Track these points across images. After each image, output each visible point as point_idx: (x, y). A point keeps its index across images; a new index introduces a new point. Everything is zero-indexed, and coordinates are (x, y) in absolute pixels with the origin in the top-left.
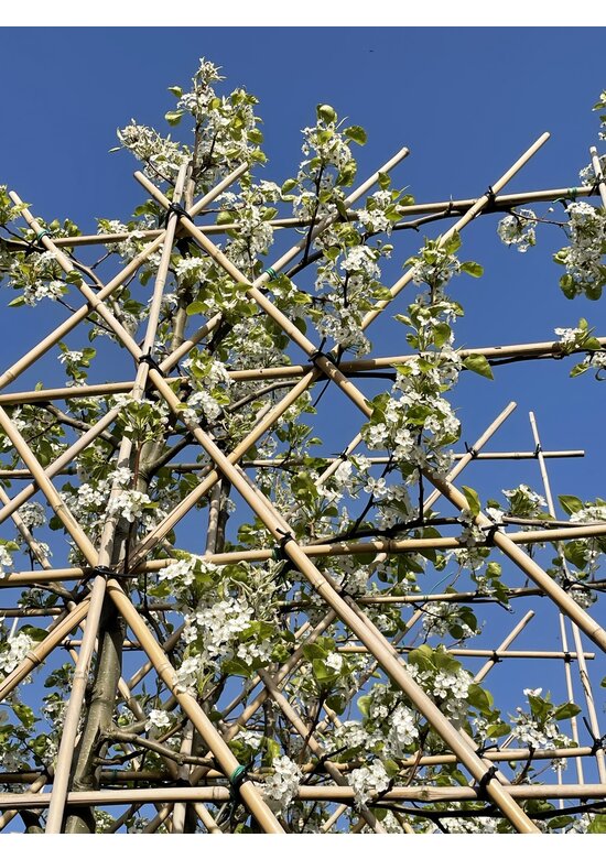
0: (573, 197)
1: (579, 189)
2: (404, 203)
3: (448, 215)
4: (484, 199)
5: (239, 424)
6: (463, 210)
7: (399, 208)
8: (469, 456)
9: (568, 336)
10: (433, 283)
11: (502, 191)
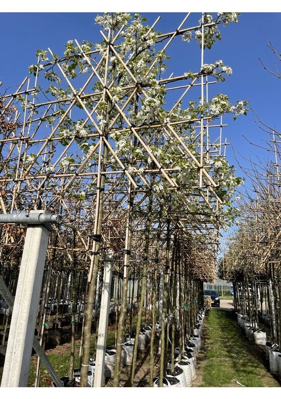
0: (196, 29)
1: (198, 27)
2: (159, 35)
3: (168, 37)
4: (176, 32)
5: (123, 102)
6: (172, 35)
7: (157, 36)
8: (190, 86)
9: (186, 75)
10: (161, 62)
11: (180, 29)
